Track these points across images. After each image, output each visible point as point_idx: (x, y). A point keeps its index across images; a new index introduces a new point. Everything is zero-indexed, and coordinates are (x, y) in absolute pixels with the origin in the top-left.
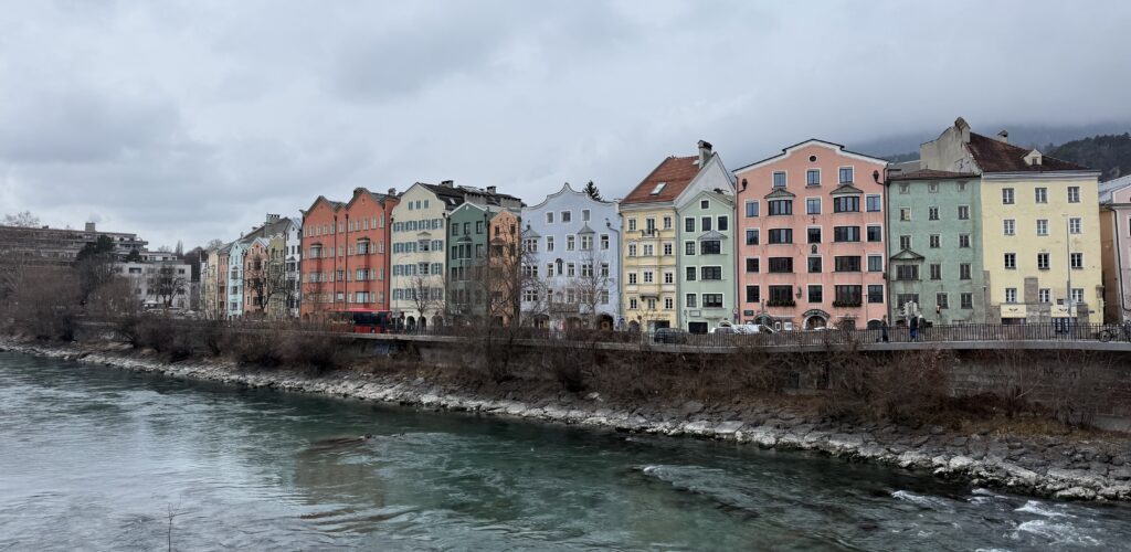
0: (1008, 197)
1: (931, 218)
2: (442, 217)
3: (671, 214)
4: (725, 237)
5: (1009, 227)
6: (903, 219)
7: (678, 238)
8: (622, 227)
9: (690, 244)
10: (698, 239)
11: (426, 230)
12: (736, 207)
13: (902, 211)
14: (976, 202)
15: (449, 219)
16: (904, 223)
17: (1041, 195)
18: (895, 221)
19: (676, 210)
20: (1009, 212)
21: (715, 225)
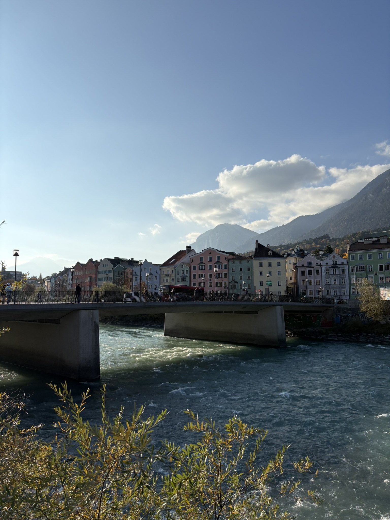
0: (261, 265)
1: (240, 271)
2: (112, 269)
3: (173, 269)
4: (187, 276)
5: (261, 274)
6: (233, 271)
7: (175, 277)
8: (161, 273)
9: (178, 278)
10: (181, 277)
11: (107, 274)
12: (190, 267)
13: (233, 269)
14: (252, 266)
15: (114, 270)
16: (233, 272)
17: (270, 264)
18: (231, 272)
19: (175, 268)
20: (261, 269)
21: (185, 273)
